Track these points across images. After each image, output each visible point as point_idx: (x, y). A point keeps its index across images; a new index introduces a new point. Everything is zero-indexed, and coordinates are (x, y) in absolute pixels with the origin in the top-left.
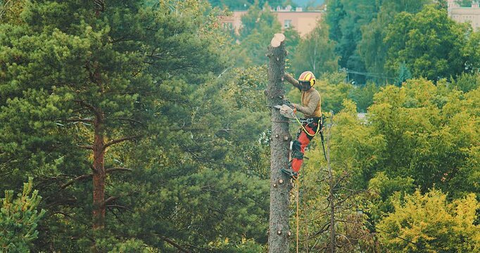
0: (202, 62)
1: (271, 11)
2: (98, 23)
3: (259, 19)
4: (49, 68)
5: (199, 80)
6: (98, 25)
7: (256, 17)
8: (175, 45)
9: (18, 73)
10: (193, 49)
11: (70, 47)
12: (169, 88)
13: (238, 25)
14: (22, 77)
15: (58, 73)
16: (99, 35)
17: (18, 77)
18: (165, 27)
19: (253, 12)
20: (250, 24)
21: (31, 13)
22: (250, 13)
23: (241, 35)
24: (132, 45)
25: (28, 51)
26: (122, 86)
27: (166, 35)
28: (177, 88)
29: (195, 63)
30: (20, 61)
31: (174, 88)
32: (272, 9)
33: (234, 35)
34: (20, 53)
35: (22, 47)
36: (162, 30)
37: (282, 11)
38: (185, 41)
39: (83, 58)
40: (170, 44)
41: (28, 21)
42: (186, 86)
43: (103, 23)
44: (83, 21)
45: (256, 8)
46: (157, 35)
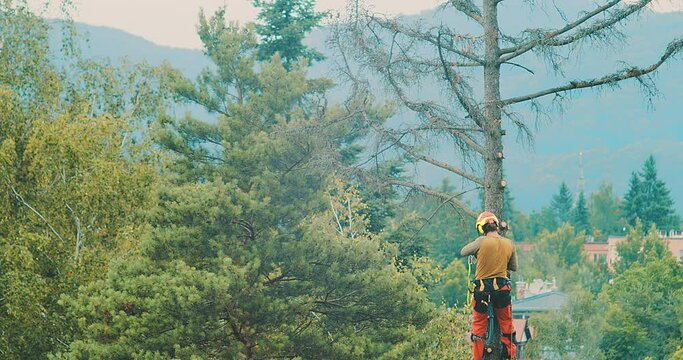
0: (397, 310)
1: (661, 236)
2: (244, 254)
3: (642, 249)
4: (172, 320)
5: (395, 337)
6: (243, 258)
7: (639, 246)
8: (357, 286)
9: (127, 326)
10: (385, 293)
11: (200, 287)
12: (346, 349)
13: (613, 256)
14: (132, 331)
15: (182, 327)
16: (243, 271)
17: (127, 332)
18: (341, 260)
19: (634, 239)
20: (630, 256)
21: (154, 242)
22: (630, 239)
23: (617, 271)
24: (299, 287)
25: (143, 296)
26: (277, 346)
27: (343, 271)
28: (357, 347)
29: (388, 312)
30: (132, 310)
31: (353, 349)
32: (663, 233)
33: (606, 272)
34: (132, 299)
35: (135, 291)
36: (336, 264)
37: (677, 236)
38: (372, 280)
39: (219, 304)
40: (350, 285)
41: (149, 253)
42: (372, 345)
43: (251, 255)
44: (220, 252)
45: (639, 233)
46: (330, 272)
